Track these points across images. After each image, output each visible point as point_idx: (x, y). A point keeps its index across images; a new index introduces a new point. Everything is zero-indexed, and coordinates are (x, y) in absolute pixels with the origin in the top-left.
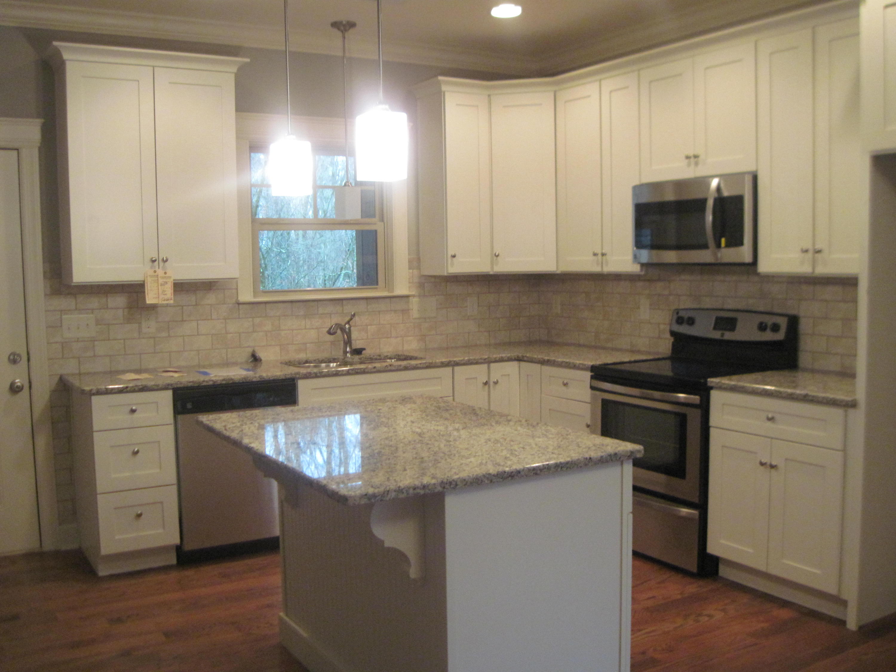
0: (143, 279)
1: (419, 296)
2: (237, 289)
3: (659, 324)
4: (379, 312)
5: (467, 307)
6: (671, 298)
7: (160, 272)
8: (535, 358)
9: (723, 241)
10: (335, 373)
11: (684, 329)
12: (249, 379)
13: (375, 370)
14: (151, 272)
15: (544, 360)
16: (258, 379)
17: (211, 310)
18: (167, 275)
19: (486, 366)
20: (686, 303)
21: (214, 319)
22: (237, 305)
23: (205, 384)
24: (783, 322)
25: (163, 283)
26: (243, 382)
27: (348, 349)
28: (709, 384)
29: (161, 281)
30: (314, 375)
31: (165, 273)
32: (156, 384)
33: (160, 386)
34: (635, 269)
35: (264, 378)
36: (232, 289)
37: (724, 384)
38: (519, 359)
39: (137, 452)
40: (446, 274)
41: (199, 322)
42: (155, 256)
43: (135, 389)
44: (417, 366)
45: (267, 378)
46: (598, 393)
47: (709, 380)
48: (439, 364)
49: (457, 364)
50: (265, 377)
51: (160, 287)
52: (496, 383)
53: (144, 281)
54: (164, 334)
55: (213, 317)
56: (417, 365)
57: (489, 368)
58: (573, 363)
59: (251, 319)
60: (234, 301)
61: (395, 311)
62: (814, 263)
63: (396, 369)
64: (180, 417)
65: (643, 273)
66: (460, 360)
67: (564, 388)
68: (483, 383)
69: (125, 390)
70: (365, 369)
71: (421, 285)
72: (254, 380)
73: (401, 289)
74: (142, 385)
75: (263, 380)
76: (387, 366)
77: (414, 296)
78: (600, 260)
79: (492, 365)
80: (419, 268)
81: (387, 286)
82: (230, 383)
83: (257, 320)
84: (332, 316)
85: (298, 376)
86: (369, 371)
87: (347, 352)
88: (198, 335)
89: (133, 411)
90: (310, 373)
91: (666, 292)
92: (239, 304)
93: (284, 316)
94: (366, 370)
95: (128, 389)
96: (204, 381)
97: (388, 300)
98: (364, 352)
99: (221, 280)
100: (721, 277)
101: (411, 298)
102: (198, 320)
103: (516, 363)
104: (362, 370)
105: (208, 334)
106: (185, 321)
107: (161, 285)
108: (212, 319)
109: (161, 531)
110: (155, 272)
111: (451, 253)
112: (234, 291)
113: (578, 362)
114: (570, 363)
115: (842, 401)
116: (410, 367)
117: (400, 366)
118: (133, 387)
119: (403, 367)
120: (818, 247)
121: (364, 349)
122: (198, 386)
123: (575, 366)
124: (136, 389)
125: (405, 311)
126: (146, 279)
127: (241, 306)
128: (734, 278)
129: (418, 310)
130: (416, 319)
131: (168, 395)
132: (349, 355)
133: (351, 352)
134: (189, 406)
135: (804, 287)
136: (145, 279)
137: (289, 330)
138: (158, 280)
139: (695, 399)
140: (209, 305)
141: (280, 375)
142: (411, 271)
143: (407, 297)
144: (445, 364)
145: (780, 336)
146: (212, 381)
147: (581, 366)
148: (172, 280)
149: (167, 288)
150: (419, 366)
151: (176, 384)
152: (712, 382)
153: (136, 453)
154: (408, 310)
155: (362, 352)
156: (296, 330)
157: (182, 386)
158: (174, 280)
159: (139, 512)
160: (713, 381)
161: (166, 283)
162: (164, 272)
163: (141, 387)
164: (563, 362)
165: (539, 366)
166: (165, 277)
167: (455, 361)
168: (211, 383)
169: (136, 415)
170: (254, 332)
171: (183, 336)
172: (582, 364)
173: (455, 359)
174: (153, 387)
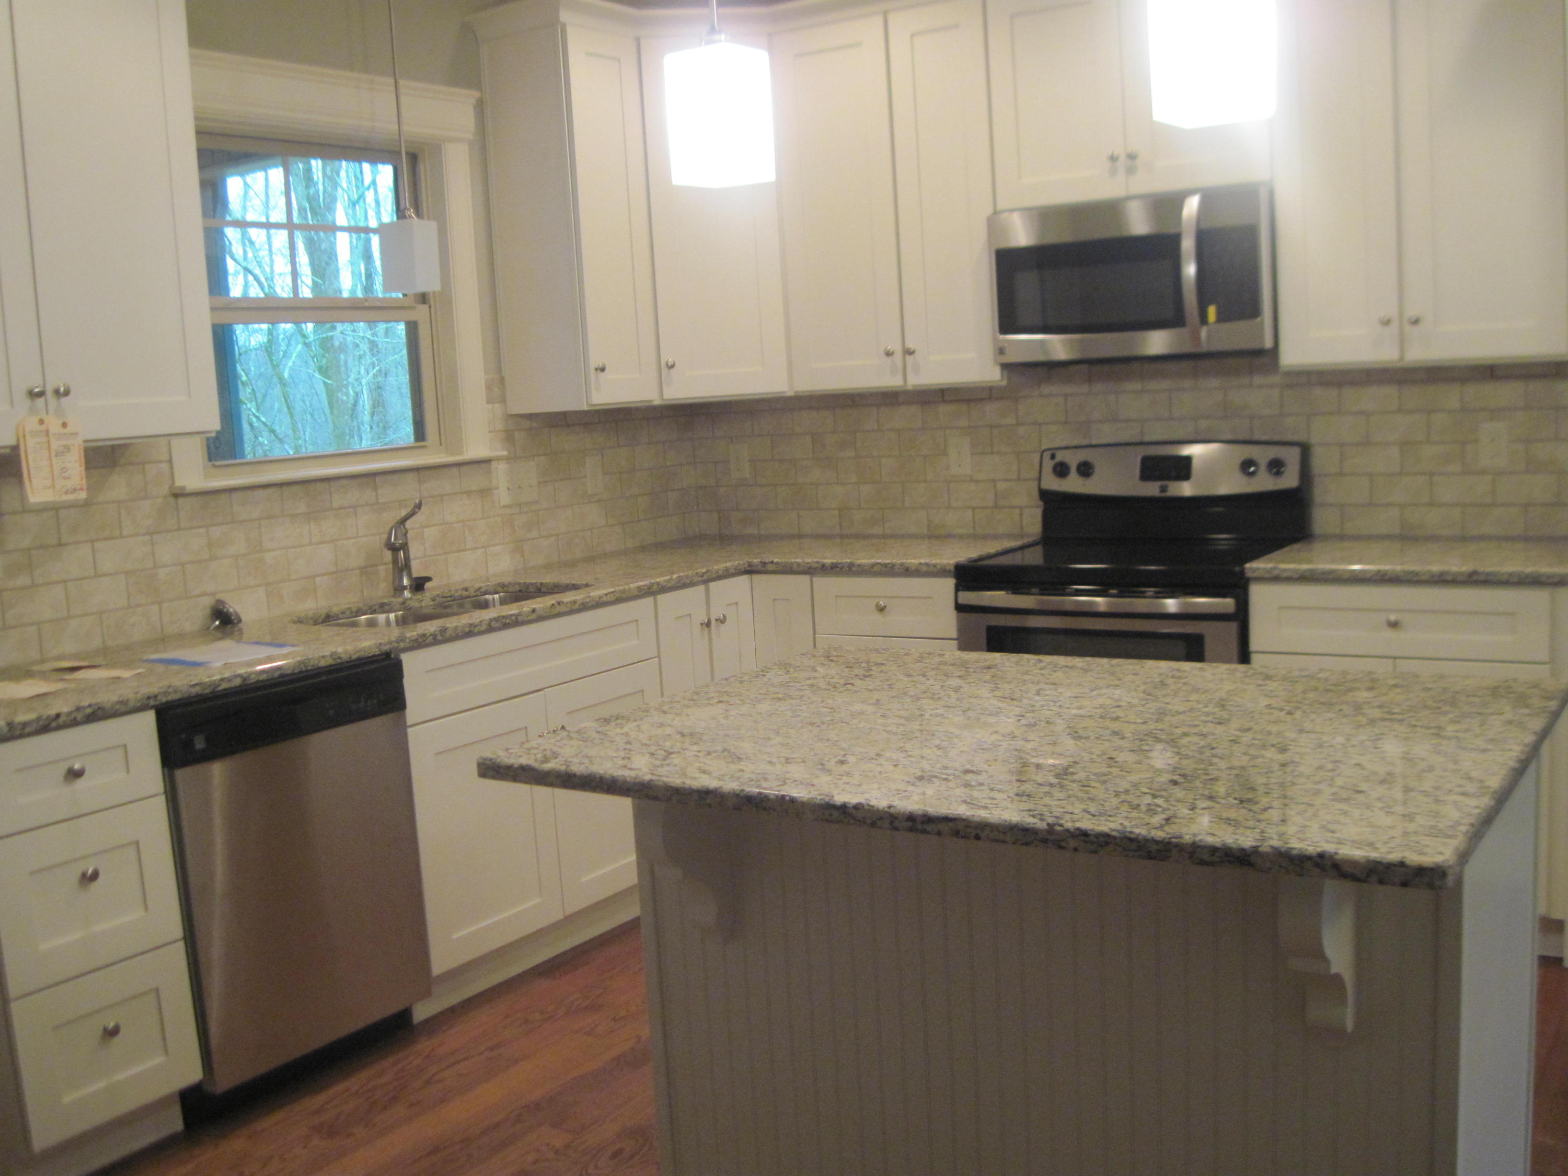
0: (12, 441)
1: (507, 459)
2: (170, 461)
3: (994, 481)
4: (442, 496)
5: (585, 477)
6: (1021, 430)
7: (54, 424)
8: (798, 564)
9: (1212, 311)
10: (467, 630)
11: (1074, 484)
12: (312, 663)
13: (534, 616)
14: (32, 424)
15: (823, 565)
16: (330, 662)
17: (120, 514)
18: (68, 430)
19: (701, 588)
20: (1058, 437)
21: (126, 537)
22: (172, 500)
23: (224, 686)
24: (1292, 457)
25: (61, 449)
26: (301, 672)
27: (406, 582)
28: (1249, 574)
29: (55, 445)
30: (430, 639)
31: (64, 425)
32: (121, 699)
33: (132, 704)
34: (993, 375)
35: (340, 658)
36: (161, 462)
37: (1285, 570)
38: (750, 571)
39: (95, 876)
40: (586, 408)
41: (97, 544)
42: (37, 385)
43: (75, 719)
44: (602, 600)
45: (345, 657)
46: (973, 616)
47: (1248, 565)
48: (636, 593)
49: (663, 589)
50: (342, 656)
51: (54, 459)
52: (722, 621)
53: (15, 448)
54: (23, 580)
55: (125, 532)
56: (600, 597)
57: (707, 591)
58: (902, 564)
59: (202, 530)
60: (165, 489)
61: (468, 493)
62: (1402, 341)
63: (568, 609)
64: (181, 774)
65: (1004, 383)
66: (665, 581)
67: (878, 617)
68: (702, 624)
69: (54, 724)
70: (517, 616)
71: (509, 437)
72: (323, 663)
73: (477, 448)
74: (90, 706)
75: (339, 661)
76: (553, 605)
77: (498, 459)
78: (900, 364)
79: (712, 585)
80: (503, 400)
81: (443, 442)
82: (276, 676)
83: (216, 532)
84: (359, 509)
85: (402, 645)
86: (526, 619)
87: (405, 588)
88: (97, 575)
89: (74, 775)
90: (424, 635)
91: (1011, 420)
92: (178, 494)
93: (269, 517)
94: (520, 618)
95: (62, 720)
96: (222, 680)
97: (455, 470)
98: (428, 585)
99: (134, 441)
100: (1135, 386)
101: (494, 464)
102: (92, 541)
103: (746, 578)
104: (513, 618)
105: (117, 573)
106: (66, 545)
107: (56, 456)
108: (121, 536)
109: (159, 1059)
110: (41, 422)
111: (594, 362)
112: (165, 467)
113: (915, 561)
114: (893, 566)
115: (1550, 576)
116: (590, 604)
117: (575, 602)
118: (70, 713)
119: (580, 605)
120: (1412, 312)
121: (428, 579)
122: (212, 692)
123: (907, 569)
124: (79, 716)
125: (485, 493)
126: (22, 442)
127: (181, 501)
128: (1165, 384)
129: (509, 489)
130: (504, 507)
131: (148, 720)
132: (407, 594)
133: (411, 586)
134: (200, 743)
135: (1318, 392)
136: (18, 440)
137: (280, 548)
138: (49, 442)
139: (1227, 604)
140: (113, 502)
141: (370, 647)
142: (490, 406)
143: (488, 461)
144: (644, 592)
145: (1289, 480)
146: (239, 676)
147: (924, 569)
148: (79, 440)
149: (70, 462)
150: (605, 599)
151: (166, 693)
152: (1255, 570)
153: (89, 878)
154: (490, 489)
155: (423, 585)
156: (293, 547)
157: (177, 696)
158: (85, 441)
159: (111, 1025)
160: (1255, 566)
161: (67, 449)
162: (61, 422)
163: (89, 711)
164: (873, 565)
165: (805, 579)
166: (65, 434)
167: (658, 584)
168: (238, 682)
169: (80, 784)
170: (213, 558)
171: (65, 581)
172: (927, 564)
173: (658, 580)
174: (117, 707)
